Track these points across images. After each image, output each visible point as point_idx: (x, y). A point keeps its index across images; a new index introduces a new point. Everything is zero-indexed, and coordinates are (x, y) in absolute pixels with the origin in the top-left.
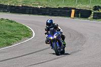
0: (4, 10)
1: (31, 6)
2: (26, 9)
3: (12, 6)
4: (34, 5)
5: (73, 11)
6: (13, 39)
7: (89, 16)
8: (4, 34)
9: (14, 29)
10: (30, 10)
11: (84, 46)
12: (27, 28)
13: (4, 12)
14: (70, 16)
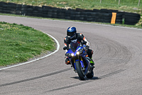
0: (18, 12)
1: (56, 6)
2: (48, 11)
3: (29, 7)
4: (59, 5)
5: (114, 15)
6: (29, 53)
7: (137, 23)
8: (17, 45)
9: (31, 39)
10: (53, 12)
11: (129, 64)
12: (49, 38)
13: (17, 14)
14: (110, 22)
